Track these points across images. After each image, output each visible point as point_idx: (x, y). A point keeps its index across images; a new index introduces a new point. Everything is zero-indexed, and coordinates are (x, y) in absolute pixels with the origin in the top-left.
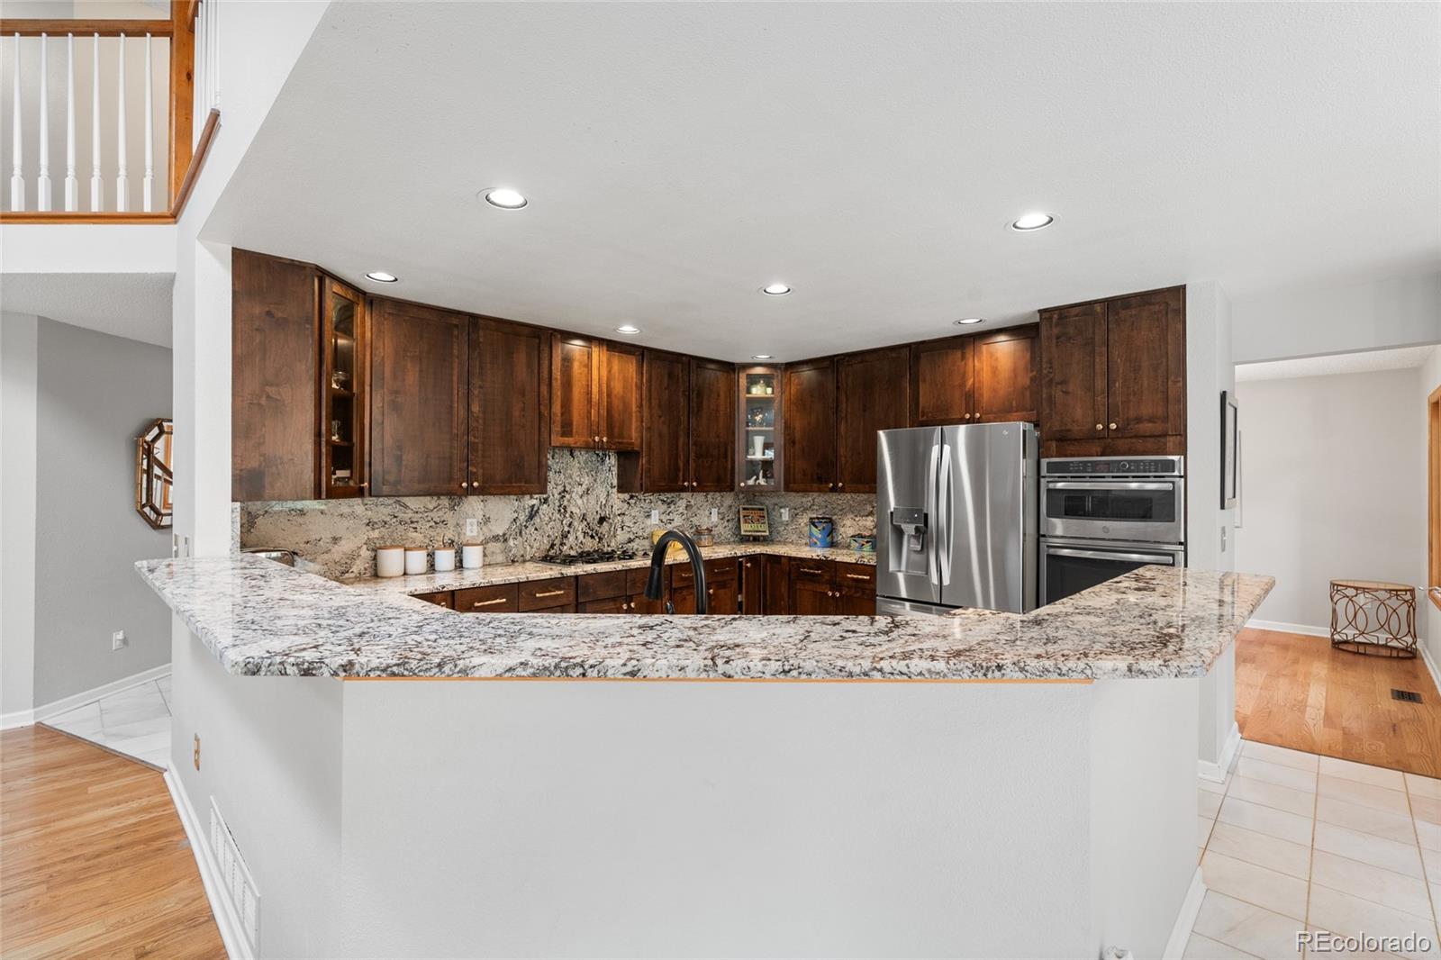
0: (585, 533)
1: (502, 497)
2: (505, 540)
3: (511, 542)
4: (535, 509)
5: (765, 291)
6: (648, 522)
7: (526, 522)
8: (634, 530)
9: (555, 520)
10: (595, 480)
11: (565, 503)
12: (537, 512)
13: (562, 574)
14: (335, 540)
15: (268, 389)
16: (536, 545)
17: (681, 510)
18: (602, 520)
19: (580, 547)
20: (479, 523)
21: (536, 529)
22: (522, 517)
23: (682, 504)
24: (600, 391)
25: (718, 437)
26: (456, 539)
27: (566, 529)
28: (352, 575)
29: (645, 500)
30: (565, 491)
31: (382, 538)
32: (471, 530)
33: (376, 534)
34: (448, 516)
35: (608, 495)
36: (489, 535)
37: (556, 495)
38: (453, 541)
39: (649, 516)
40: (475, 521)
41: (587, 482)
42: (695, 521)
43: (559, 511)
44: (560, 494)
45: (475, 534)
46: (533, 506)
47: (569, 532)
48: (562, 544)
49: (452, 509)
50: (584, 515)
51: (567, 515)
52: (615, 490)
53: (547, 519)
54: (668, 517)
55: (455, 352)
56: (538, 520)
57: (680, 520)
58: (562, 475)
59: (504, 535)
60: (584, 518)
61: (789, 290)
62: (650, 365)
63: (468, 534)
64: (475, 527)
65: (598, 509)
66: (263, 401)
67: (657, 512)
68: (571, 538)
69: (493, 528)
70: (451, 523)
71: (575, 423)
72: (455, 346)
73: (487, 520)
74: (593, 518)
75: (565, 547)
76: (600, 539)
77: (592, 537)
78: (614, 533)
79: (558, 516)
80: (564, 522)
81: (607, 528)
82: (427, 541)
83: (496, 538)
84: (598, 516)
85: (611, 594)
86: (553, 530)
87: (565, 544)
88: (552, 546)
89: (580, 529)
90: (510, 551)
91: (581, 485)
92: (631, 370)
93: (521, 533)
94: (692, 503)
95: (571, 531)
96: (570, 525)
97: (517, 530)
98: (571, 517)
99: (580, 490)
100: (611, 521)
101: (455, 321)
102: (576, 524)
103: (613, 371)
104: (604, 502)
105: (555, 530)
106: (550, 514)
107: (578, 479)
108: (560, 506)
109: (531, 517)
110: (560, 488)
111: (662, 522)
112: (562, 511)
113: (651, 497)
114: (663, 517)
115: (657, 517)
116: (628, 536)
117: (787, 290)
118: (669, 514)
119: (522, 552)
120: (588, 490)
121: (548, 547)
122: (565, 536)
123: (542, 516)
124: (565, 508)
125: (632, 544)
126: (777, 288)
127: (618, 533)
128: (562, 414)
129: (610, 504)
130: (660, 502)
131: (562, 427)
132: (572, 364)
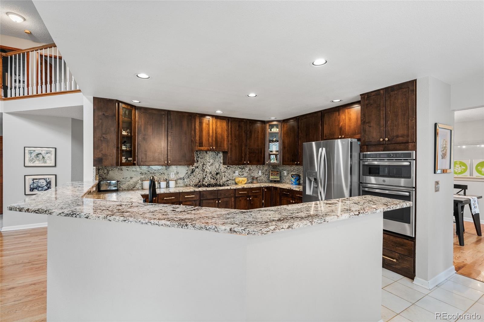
0: (211, 178)
1: (183, 166)
2: (184, 179)
3: (186, 180)
4: (194, 170)
5: (248, 96)
6: (234, 175)
7: (191, 174)
8: (229, 177)
9: (200, 174)
10: (215, 161)
11: (204, 168)
12: (194, 171)
13: (194, 190)
14: (131, 178)
15: (103, 135)
16: (194, 181)
17: (247, 171)
18: (217, 174)
19: (209, 182)
20: (175, 174)
21: (194, 176)
22: (189, 172)
23: (247, 169)
24: (213, 132)
25: (258, 146)
26: (168, 179)
27: (204, 176)
28: (136, 188)
29: (233, 167)
30: (204, 164)
31: (145, 178)
32: (172, 176)
33: (143, 177)
34: (165, 171)
35: (219, 166)
36: (178, 178)
37: (201, 166)
38: (167, 179)
39: (234, 173)
40: (174, 173)
41: (212, 161)
42: (252, 175)
43: (202, 170)
44: (202, 165)
45: (174, 177)
46: (193, 169)
47: (205, 177)
48: (203, 181)
49: (166, 169)
50: (211, 172)
51: (205, 172)
52: (222, 164)
53: (198, 173)
54: (242, 173)
55: (163, 122)
56: (195, 173)
57: (246, 174)
58: (203, 159)
59: (183, 178)
60: (211, 173)
61: (256, 96)
62: (231, 122)
63: (172, 177)
64: (174, 175)
65: (216, 170)
66: (102, 139)
67: (237, 171)
68: (206, 179)
69: (180, 176)
70: (166, 174)
71: (204, 143)
72: (163, 120)
73: (178, 173)
74: (214, 173)
75: (204, 182)
76: (217, 180)
77: (214, 179)
78: (222, 178)
79: (202, 172)
80: (204, 174)
81: (219, 176)
82: (158, 179)
83: (181, 179)
84: (216, 173)
85: (212, 197)
86: (200, 176)
87: (204, 181)
88: (200, 182)
89: (209, 176)
90: (185, 183)
91: (210, 162)
92: (224, 125)
93: (189, 177)
94: (251, 168)
95: (206, 177)
96: (206, 175)
97: (188, 176)
98: (206, 173)
99: (209, 164)
100: (220, 174)
101: (163, 113)
102: (208, 175)
103: (218, 126)
104: (218, 168)
105: (201, 176)
106: (199, 172)
107: (209, 161)
108: (202, 169)
109: (192, 172)
110: (202, 163)
111: (239, 175)
112: (203, 170)
113: (236, 167)
114: (240, 173)
115: (238, 173)
116: (226, 179)
117: (255, 95)
118: (242, 172)
119: (189, 183)
120: (212, 164)
121: (198, 182)
122: (204, 178)
123: (196, 172)
124: (204, 170)
125: (228, 182)
126: (252, 95)
127: (223, 178)
128: (199, 140)
129: (220, 168)
130: (239, 168)
131: (199, 144)
132: (203, 124)
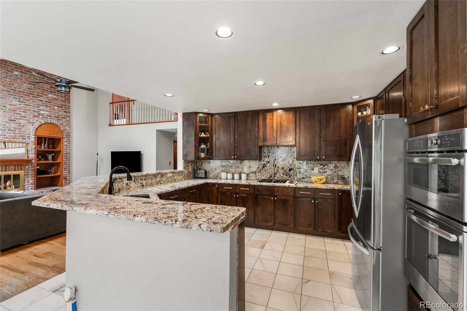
0: (283, 173)
1: (254, 161)
2: (255, 173)
3: (257, 174)
4: (265, 164)
6: (313, 172)
7: (262, 168)
8: (306, 174)
9: (272, 169)
10: (288, 156)
11: (276, 163)
12: (266, 165)
13: (250, 184)
14: (216, 169)
16: (265, 176)
17: (331, 168)
18: (290, 170)
19: (281, 178)
20: (248, 168)
21: (265, 171)
22: (261, 167)
23: (332, 166)
24: (277, 127)
26: (242, 172)
27: (276, 171)
28: (219, 178)
29: (311, 163)
30: (275, 159)
31: (225, 170)
32: (246, 170)
33: (223, 169)
34: (240, 165)
35: (293, 161)
36: (251, 171)
37: (272, 161)
38: (241, 172)
39: (313, 170)
40: (246, 167)
41: (284, 156)
42: (340, 173)
43: (273, 166)
44: (274, 160)
45: (247, 170)
46: (264, 164)
47: (277, 173)
48: (275, 176)
49: (241, 163)
50: (283, 167)
51: (276, 167)
52: (296, 159)
53: (269, 168)
54: (323, 171)
55: (231, 123)
56: (266, 168)
57: (330, 172)
58: (274, 154)
59: (255, 172)
60: (283, 168)
62: (300, 112)
63: (245, 170)
64: (247, 169)
65: (289, 166)
67: (317, 168)
68: (278, 175)
69: (252, 169)
70: (240, 167)
71: (268, 138)
72: (232, 121)
73: (250, 167)
74: (287, 169)
75: (276, 178)
76: (290, 176)
77: (286, 175)
78: (296, 175)
79: (273, 167)
80: (275, 169)
81: (293, 173)
82: (235, 171)
83: (253, 172)
84: (289, 168)
86: (272, 171)
87: (276, 176)
88: (271, 177)
89: (281, 172)
90: (257, 176)
91: (282, 157)
92: (291, 117)
93: (260, 171)
94: (339, 165)
95: (278, 172)
96: (277, 170)
97: (259, 171)
98: (278, 168)
99: (281, 159)
100: (294, 170)
101: (231, 115)
102: (280, 170)
103: (283, 118)
104: (291, 163)
105: (272, 172)
106: (270, 167)
107: (280, 156)
108: (274, 164)
109: (264, 167)
110: (274, 158)
111: (320, 172)
112: (275, 166)
113: (314, 163)
114: (321, 170)
115: (317, 170)
116: (302, 176)
118: (324, 169)
119: (261, 177)
120: (285, 159)
121: (269, 177)
122: (275, 174)
123: (267, 167)
124: (276, 165)
125: (304, 179)
127: (298, 175)
128: (263, 135)
129: (294, 164)
130: (319, 165)
131: (263, 139)
132: (266, 119)
